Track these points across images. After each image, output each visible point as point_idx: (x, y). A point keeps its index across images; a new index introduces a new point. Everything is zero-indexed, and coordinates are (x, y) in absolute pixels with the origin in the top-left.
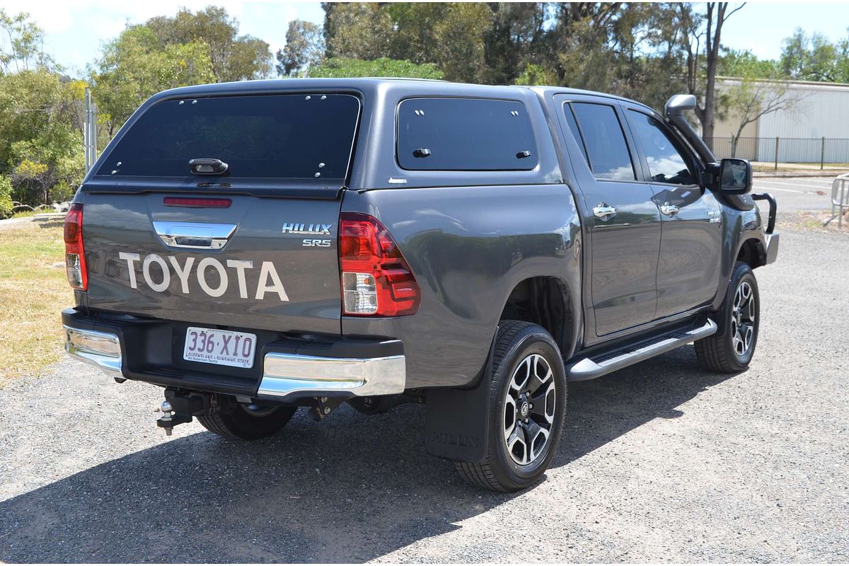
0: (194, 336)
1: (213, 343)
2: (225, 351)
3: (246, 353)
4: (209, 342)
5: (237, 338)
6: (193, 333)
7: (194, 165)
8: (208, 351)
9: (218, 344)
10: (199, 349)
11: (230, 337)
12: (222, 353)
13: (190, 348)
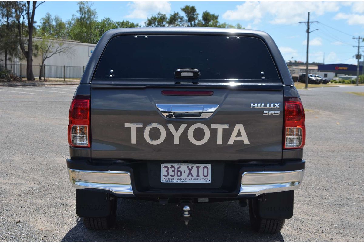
0: (166, 169)
1: (181, 172)
2: (190, 175)
3: (206, 174)
4: (178, 171)
5: (198, 168)
6: (165, 167)
7: (181, 72)
8: (178, 176)
9: (185, 172)
10: (171, 176)
11: (192, 167)
12: (188, 176)
13: (165, 176)
